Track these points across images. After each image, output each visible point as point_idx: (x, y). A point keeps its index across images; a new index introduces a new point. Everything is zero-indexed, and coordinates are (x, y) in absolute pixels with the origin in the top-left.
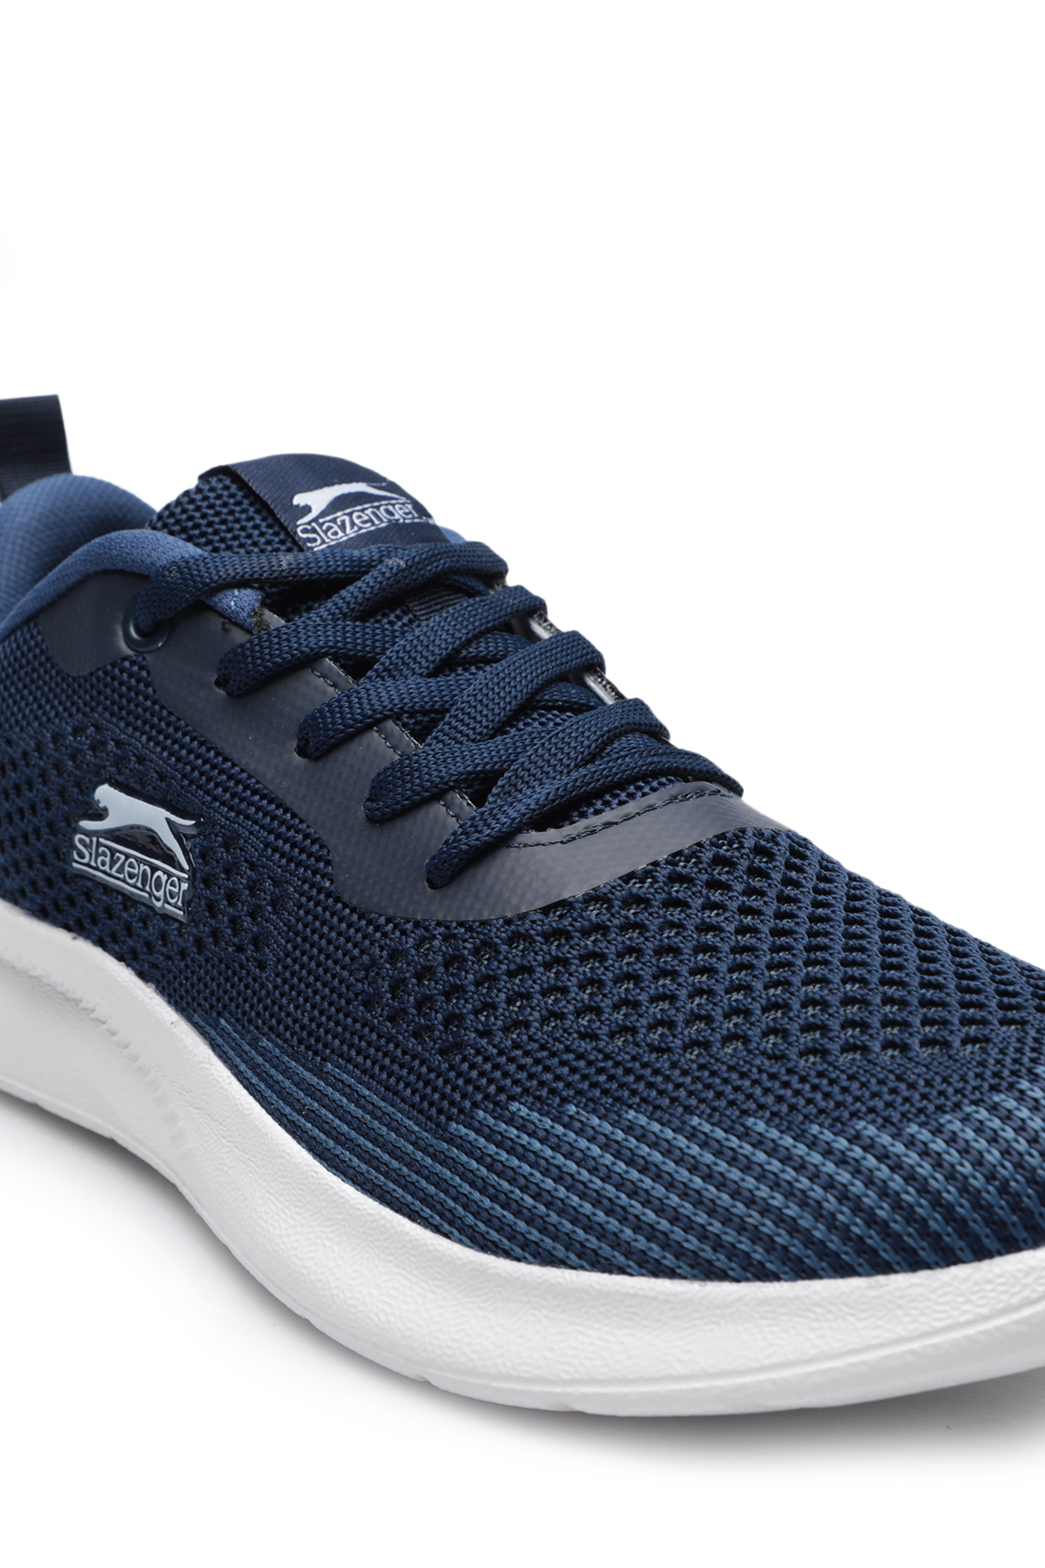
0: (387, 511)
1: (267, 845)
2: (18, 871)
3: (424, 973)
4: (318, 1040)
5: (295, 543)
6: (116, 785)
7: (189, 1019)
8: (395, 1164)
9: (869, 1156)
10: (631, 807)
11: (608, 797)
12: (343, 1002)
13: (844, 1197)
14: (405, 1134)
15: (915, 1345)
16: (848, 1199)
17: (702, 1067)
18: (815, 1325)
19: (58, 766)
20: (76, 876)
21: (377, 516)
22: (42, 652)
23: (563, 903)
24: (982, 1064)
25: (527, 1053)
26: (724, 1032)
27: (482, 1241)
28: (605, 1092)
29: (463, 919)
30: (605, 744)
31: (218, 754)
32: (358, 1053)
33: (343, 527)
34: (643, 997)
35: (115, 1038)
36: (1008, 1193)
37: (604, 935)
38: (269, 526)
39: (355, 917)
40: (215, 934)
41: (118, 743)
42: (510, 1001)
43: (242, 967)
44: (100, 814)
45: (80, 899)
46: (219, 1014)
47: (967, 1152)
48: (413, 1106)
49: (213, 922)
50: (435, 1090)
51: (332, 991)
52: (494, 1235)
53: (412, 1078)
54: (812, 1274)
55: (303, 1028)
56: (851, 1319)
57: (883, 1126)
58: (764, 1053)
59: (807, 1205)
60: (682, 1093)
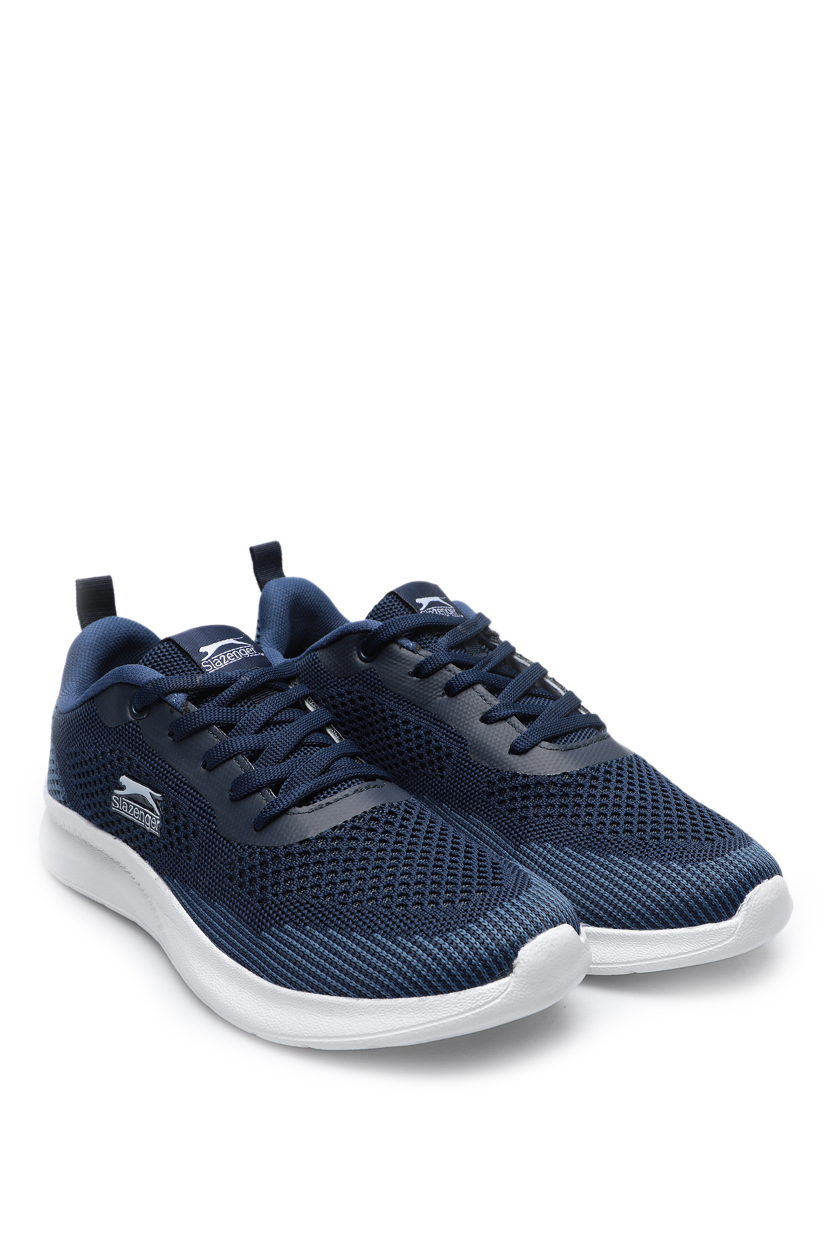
0: (242, 652)
1: (190, 808)
2: (90, 808)
3: (252, 868)
4: (212, 892)
5: (201, 670)
6: (128, 776)
7: (162, 878)
8: (242, 947)
9: (419, 950)
10: (338, 796)
11: (329, 790)
12: (221, 877)
13: (409, 966)
14: (245, 935)
15: (436, 1024)
16: (411, 967)
17: (358, 911)
18: (399, 1016)
19: (104, 766)
20: (114, 813)
21: (238, 654)
22: (96, 714)
23: (308, 840)
24: (466, 911)
25: (292, 904)
26: (369, 897)
27: (275, 980)
28: (321, 921)
29: (267, 846)
30: (330, 764)
31: (170, 766)
32: (227, 899)
33: (222, 661)
34: (338, 881)
35: (134, 881)
36: (471, 964)
37: (324, 853)
38: (189, 663)
39: (225, 842)
40: (172, 844)
41: (129, 759)
42: (285, 881)
43: (182, 858)
44: (122, 788)
45: (116, 823)
46: (174, 877)
47: (457, 948)
48: (248, 923)
49: (170, 839)
50: (256, 917)
51: (217, 872)
52: (279, 978)
53: (248, 912)
54: (398, 996)
55: (206, 887)
56: (412, 1013)
57: (426, 937)
58: (383, 906)
59: (396, 969)
60: (350, 922)
